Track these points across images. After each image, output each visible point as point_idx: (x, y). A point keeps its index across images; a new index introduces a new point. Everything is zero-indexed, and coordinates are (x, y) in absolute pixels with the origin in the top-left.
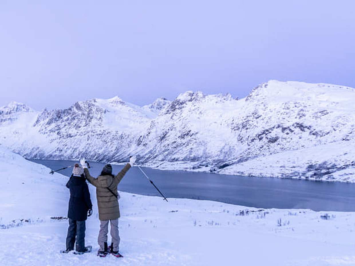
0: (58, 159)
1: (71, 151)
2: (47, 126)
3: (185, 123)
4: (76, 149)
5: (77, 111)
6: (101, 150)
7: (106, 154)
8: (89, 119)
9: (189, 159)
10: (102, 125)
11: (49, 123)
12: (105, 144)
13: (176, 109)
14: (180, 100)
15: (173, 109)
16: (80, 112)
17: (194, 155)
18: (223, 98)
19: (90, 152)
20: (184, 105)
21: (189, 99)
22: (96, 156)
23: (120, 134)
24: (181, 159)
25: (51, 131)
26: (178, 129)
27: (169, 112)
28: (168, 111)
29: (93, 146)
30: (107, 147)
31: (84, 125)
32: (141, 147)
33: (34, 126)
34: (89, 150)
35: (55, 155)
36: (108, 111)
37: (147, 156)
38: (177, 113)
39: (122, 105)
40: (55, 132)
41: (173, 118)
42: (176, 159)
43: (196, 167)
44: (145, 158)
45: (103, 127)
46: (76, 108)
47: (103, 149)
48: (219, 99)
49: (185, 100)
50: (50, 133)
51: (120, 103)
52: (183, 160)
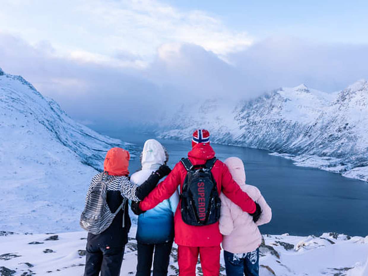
0: (240, 146)
1: (252, 138)
2: (240, 113)
4: (256, 136)
6: (275, 138)
7: (278, 143)
8: (271, 107)
9: (335, 154)
10: (280, 114)
11: (242, 111)
12: (279, 133)
14: (351, 89)
15: (343, 99)
17: (341, 151)
19: (267, 140)
20: (354, 95)
21: (360, 88)
22: (270, 145)
23: (293, 124)
24: (329, 154)
25: (243, 118)
26: (339, 121)
28: (338, 101)
29: (269, 134)
30: (280, 136)
31: (267, 113)
32: (307, 138)
34: (266, 138)
35: (239, 141)
36: (289, 100)
37: (306, 148)
38: (345, 104)
39: (307, 92)
40: (245, 119)
41: (340, 109)
42: (325, 154)
43: (332, 165)
44: (303, 150)
45: (281, 116)
47: (277, 138)
50: (242, 119)
51: (305, 91)
52: (329, 156)
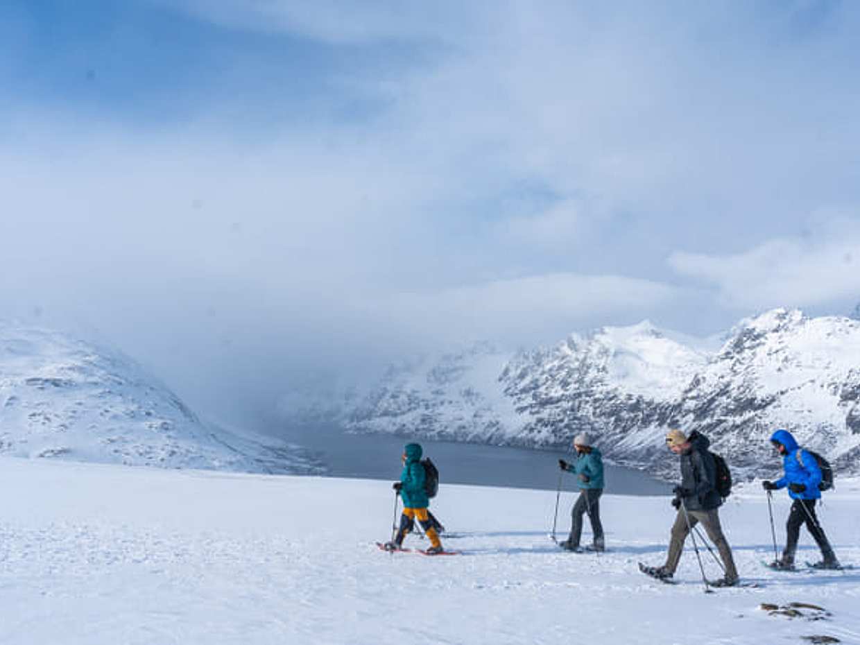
2: (517, 381)
3: (748, 382)
5: (568, 352)
10: (605, 381)
13: (745, 348)
14: (754, 329)
15: (738, 349)
16: (574, 355)
18: (848, 324)
20: (762, 340)
21: (775, 327)
25: (523, 391)
26: (734, 393)
27: (731, 356)
28: (728, 353)
33: (500, 380)
36: (621, 352)
38: (743, 359)
39: (657, 337)
40: (529, 392)
41: (735, 369)
45: (607, 385)
46: (569, 346)
48: (839, 325)
49: (767, 329)
50: (522, 394)
51: (652, 334)
